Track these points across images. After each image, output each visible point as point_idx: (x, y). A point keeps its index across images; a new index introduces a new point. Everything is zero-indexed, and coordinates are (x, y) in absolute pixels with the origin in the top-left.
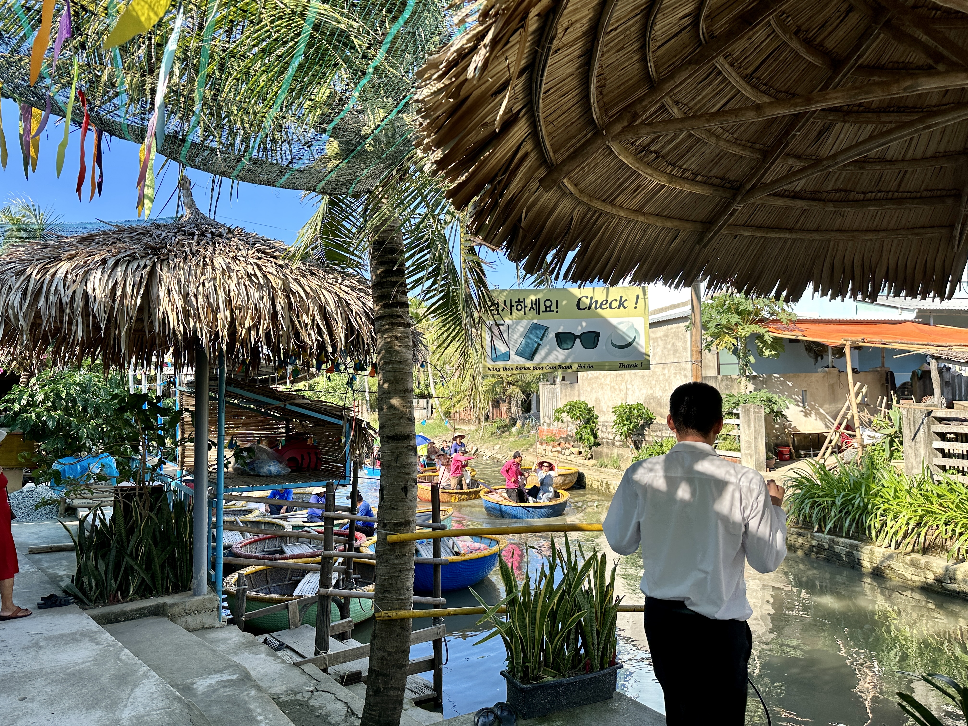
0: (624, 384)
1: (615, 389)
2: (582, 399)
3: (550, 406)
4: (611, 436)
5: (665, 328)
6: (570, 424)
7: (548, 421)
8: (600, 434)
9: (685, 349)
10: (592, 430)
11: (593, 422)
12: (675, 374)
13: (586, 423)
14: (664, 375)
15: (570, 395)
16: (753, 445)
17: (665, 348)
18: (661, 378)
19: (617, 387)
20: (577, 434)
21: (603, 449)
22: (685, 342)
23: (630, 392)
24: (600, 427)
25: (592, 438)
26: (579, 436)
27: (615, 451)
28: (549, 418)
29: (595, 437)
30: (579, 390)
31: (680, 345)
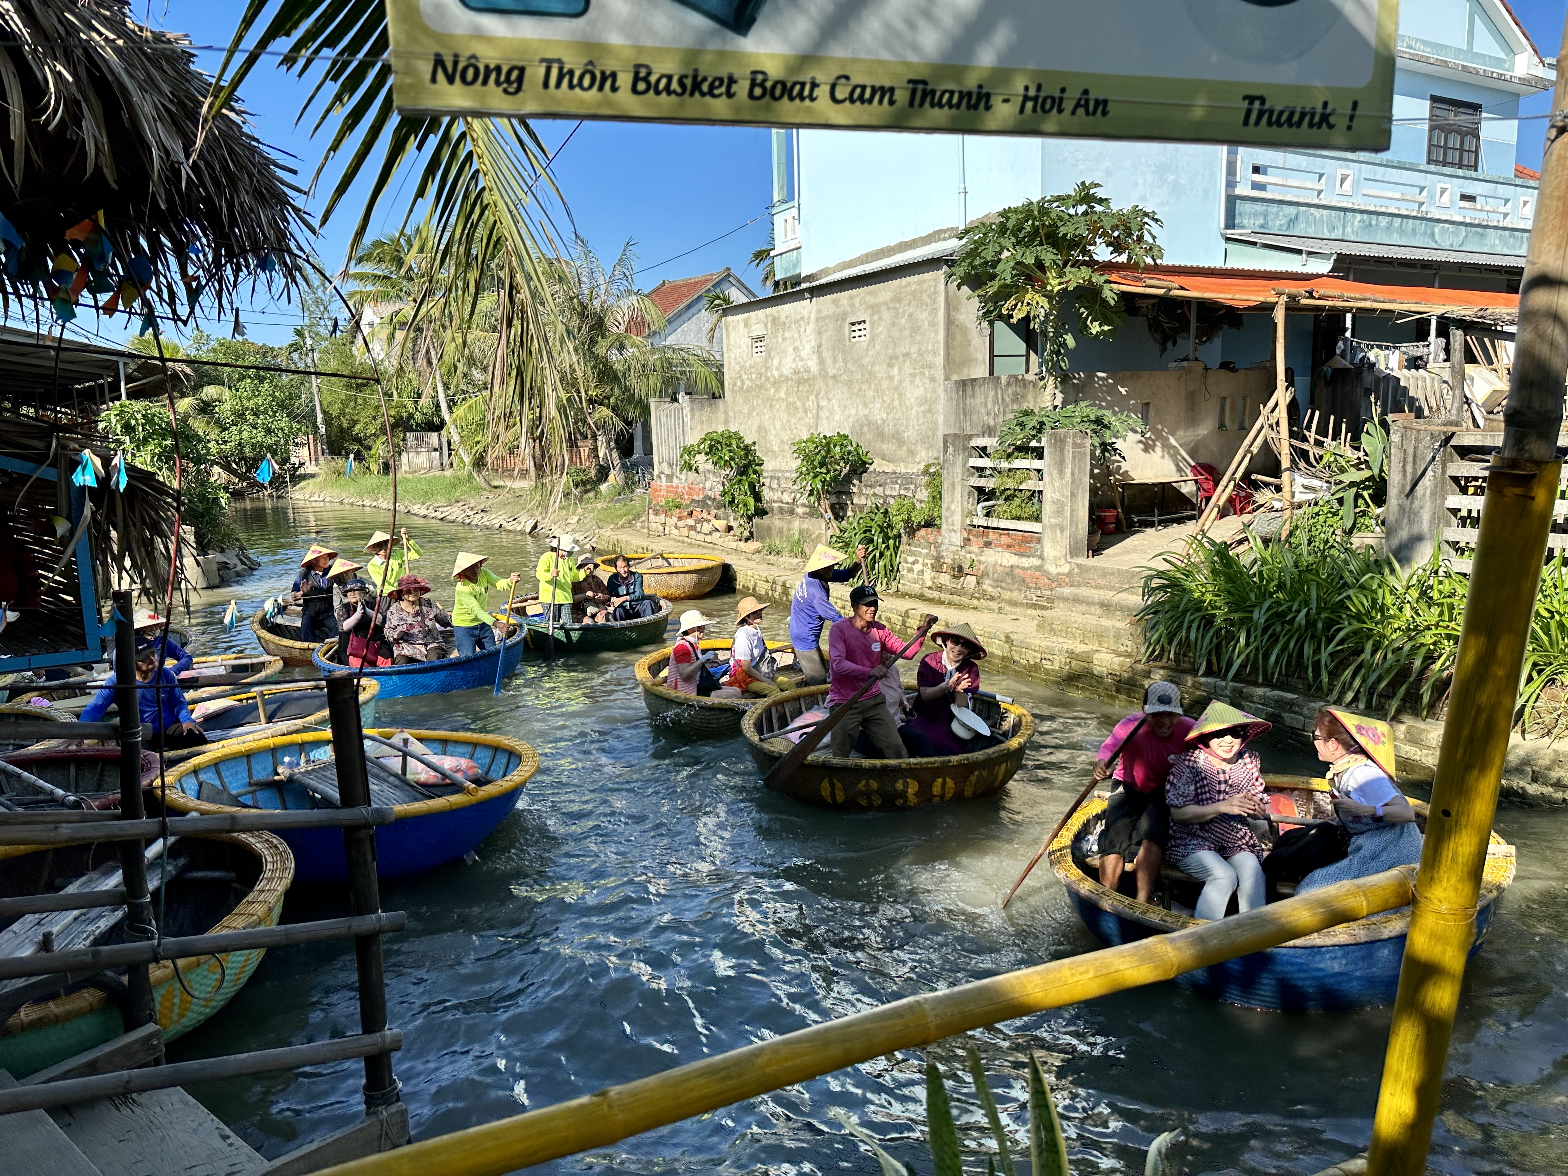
0: (812, 398)
1: (796, 409)
2: (733, 430)
3: (672, 444)
4: (787, 498)
5: (894, 284)
6: (711, 476)
7: (668, 471)
8: (766, 494)
9: (933, 324)
10: (752, 486)
11: (755, 472)
12: (913, 376)
13: (742, 473)
14: (891, 378)
15: (710, 422)
16: (1067, 509)
17: (894, 324)
18: (885, 384)
19: (799, 404)
20: (724, 493)
21: (774, 521)
22: (935, 310)
23: (824, 414)
24: (767, 482)
25: (751, 502)
26: (728, 498)
27: (796, 524)
28: (670, 465)
29: (758, 498)
30: (726, 412)
31: (923, 316)
